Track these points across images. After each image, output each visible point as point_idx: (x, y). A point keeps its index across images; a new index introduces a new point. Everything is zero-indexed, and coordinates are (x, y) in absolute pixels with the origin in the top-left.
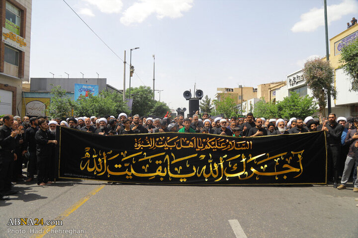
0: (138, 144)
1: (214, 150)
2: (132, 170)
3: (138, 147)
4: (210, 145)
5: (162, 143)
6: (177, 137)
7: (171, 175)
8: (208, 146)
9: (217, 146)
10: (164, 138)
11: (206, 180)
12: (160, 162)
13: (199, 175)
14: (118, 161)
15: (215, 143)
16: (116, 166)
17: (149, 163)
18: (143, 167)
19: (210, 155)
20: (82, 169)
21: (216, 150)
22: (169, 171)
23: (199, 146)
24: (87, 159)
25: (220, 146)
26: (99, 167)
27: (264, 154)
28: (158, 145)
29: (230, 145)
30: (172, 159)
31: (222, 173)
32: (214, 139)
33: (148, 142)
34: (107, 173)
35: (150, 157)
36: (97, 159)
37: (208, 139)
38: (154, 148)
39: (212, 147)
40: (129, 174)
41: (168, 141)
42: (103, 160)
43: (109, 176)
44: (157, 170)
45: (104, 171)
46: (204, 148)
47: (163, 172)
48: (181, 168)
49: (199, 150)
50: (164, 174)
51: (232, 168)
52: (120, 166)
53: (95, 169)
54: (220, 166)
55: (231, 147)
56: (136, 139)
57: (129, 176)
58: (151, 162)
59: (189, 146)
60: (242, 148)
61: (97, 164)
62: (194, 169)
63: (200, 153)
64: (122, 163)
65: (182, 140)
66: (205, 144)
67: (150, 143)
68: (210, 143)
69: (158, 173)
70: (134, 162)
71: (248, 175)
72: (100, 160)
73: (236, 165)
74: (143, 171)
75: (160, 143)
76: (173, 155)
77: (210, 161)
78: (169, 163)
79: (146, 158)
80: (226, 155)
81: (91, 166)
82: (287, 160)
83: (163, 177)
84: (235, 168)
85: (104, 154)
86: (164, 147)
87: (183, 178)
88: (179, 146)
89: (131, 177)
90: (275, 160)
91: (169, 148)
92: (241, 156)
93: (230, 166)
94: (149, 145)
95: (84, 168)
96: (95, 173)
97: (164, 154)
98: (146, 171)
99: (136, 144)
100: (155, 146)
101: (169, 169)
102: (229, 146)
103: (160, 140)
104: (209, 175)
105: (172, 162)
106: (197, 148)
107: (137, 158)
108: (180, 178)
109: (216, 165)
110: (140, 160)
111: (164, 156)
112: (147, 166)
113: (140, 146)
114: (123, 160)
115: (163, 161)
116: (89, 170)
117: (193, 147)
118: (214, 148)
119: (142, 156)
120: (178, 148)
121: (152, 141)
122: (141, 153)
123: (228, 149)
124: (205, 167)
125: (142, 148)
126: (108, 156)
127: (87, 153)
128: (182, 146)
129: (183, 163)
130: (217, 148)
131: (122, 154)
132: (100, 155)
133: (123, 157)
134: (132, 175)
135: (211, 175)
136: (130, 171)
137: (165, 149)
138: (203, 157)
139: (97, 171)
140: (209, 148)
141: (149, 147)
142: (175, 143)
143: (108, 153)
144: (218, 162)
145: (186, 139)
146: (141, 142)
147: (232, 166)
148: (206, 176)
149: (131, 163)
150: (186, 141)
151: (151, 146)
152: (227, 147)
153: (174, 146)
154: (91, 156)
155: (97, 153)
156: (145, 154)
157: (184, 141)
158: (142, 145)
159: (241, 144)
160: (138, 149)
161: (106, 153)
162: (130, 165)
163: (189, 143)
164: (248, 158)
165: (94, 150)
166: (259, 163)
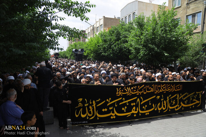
1: (164, 92)
2: (115, 111)
3: (119, 94)
5: (135, 90)
6: (143, 86)
7: (141, 112)
8: (161, 90)
10: (136, 87)
11: (159, 112)
12: (134, 104)
13: (156, 109)
14: (105, 106)
15: (165, 88)
16: (103, 110)
17: (127, 106)
18: (123, 109)
19: (163, 96)
21: (165, 92)
23: (157, 90)
24: (80, 107)
25: (168, 89)
26: (90, 113)
27: (186, 93)
28: (133, 92)
29: (173, 88)
30: (141, 101)
31: (168, 106)
32: (165, 85)
33: (126, 91)
34: (96, 116)
35: (127, 101)
36: (88, 107)
37: (161, 85)
38: (130, 94)
39: (164, 91)
40: (113, 114)
41: (139, 89)
42: (93, 107)
43: (98, 119)
44: (133, 109)
45: (94, 115)
46: (159, 91)
47: (136, 110)
48: (146, 106)
49: (156, 93)
50: (136, 112)
52: (106, 110)
53: (87, 115)
54: (167, 102)
55: (173, 90)
56: (117, 89)
57: (113, 116)
58: (128, 104)
59: (151, 91)
60: (178, 90)
61: (88, 111)
62: (154, 105)
63: (157, 95)
64: (108, 108)
65: (147, 87)
66: (160, 88)
67: (128, 91)
68: (162, 88)
69: (133, 112)
70: (116, 106)
71: (179, 107)
72: (90, 107)
74: (123, 112)
76: (141, 98)
77: (162, 100)
78: (139, 104)
79: (124, 102)
80: (171, 95)
81: (84, 113)
82: (195, 97)
83: (135, 114)
85: (94, 102)
86: (137, 93)
88: (145, 92)
89: (114, 117)
90: (190, 97)
91: (139, 93)
92: (177, 95)
94: (127, 93)
95: (78, 115)
96: (88, 118)
98: (125, 111)
99: (118, 92)
100: (131, 93)
101: (139, 108)
102: (172, 88)
105: (142, 103)
106: (155, 92)
107: (118, 102)
108: (145, 113)
109: (165, 102)
110: (120, 104)
111: (136, 99)
112: (126, 107)
114: (108, 105)
115: (136, 103)
116: (83, 116)
117: (153, 91)
118: (165, 91)
119: (122, 101)
120: (145, 93)
121: (129, 89)
122: (121, 99)
123: (172, 91)
124: (159, 104)
125: (122, 95)
126: (97, 103)
127: (80, 103)
128: (147, 91)
129: (147, 103)
130: (166, 91)
131: (107, 100)
132: (91, 103)
133: (108, 103)
134: (116, 115)
135: (162, 108)
136: (113, 112)
137: (137, 94)
138: (158, 97)
139: (88, 116)
140: (162, 91)
141: (127, 94)
142: (143, 90)
143: (97, 101)
144: (166, 100)
145: (149, 86)
146: (122, 91)
147: (173, 102)
148: (159, 109)
149: (114, 106)
150: (149, 87)
151: (128, 93)
152: (171, 90)
153: (143, 92)
154: (84, 105)
155: (88, 102)
156: (124, 99)
157: (148, 88)
158: (122, 93)
159: (177, 87)
160: (119, 95)
161: (95, 101)
162: (113, 109)
163: (151, 88)
164: (180, 96)
165: (86, 100)
166: (184, 99)
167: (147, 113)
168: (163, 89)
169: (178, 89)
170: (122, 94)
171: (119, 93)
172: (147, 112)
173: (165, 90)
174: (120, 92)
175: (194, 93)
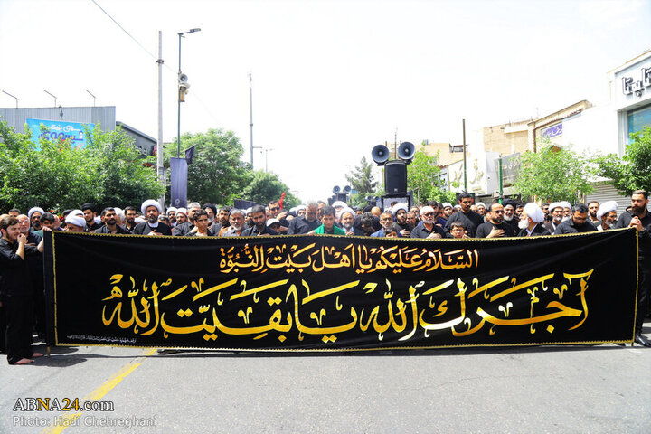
0: (227, 260)
1: (395, 272)
2: (216, 319)
3: (227, 268)
4: (387, 262)
5: (280, 258)
6: (313, 245)
7: (302, 328)
8: (383, 263)
9: (401, 263)
10: (284, 246)
11: (381, 338)
12: (278, 301)
13: (364, 328)
14: (185, 301)
15: (398, 256)
16: (181, 313)
17: (253, 305)
18: (241, 314)
19: (388, 283)
20: (107, 323)
21: (400, 271)
22: (297, 319)
23: (364, 263)
24: (116, 300)
25: (409, 262)
26: (143, 318)
27: (507, 279)
28: (272, 262)
29: (432, 258)
30: (302, 293)
31: (415, 322)
32: (396, 247)
33: (250, 257)
34: (160, 329)
35: (255, 291)
36: (138, 299)
38: (263, 269)
39: (392, 266)
40: (211, 329)
41: (295, 255)
42: (151, 302)
43: (166, 337)
44: (272, 319)
45: (154, 325)
47: (284, 322)
48: (323, 312)
49: (363, 271)
50: (287, 328)
51: (435, 310)
52: (189, 313)
53: (135, 323)
54: (409, 306)
55: (433, 264)
56: (222, 250)
57: (210, 334)
58: (256, 301)
59: (341, 264)
60: (457, 266)
61: (138, 311)
62: (353, 313)
63: (366, 278)
64: (194, 307)
65: (326, 252)
66: (376, 258)
67: (254, 257)
68: (387, 256)
69: (274, 325)
70: (220, 303)
71: (473, 327)
72: (144, 302)
73: (445, 303)
74: (240, 323)
75: (276, 259)
76: (304, 283)
77: (388, 296)
78: (296, 303)
79: (246, 293)
80: (423, 283)
81: (126, 317)
82: (556, 291)
83: (284, 334)
84: (443, 309)
85: (155, 287)
86: (285, 268)
87: (330, 334)
88: (319, 265)
89: (214, 337)
90: (529, 291)
91: (297, 269)
92: (455, 284)
93: (432, 306)
94: (252, 264)
95: (110, 321)
96: (136, 332)
97: (285, 282)
98: (247, 321)
99: (223, 261)
100: (265, 266)
101: (296, 315)
102: (429, 260)
103: (276, 253)
104: (386, 327)
105: (305, 301)
106: (358, 267)
107: (226, 293)
108: (322, 336)
109: (400, 304)
110: (234, 297)
111: (287, 287)
112: (250, 310)
113: (231, 264)
114: (196, 298)
115: (283, 298)
116: (123, 325)
117: (348, 265)
118: (396, 268)
120: (316, 270)
121: (259, 253)
122: (234, 282)
123: (427, 268)
124: (376, 311)
125: (236, 270)
126: (164, 291)
127: (116, 289)
128: (324, 264)
129: (327, 302)
130: (402, 267)
131: (194, 284)
132: (145, 289)
133: (195, 292)
134: (217, 331)
135: (391, 325)
136: (211, 323)
137: (288, 271)
138: (372, 286)
139: (138, 327)
140: (385, 267)
141: (253, 268)
142: (310, 259)
143: (163, 284)
144: (406, 297)
145: (333, 248)
146: (235, 257)
147: (437, 307)
148: (383, 328)
149: (214, 305)
150: (334, 252)
151: (256, 265)
152: (424, 263)
153: (309, 264)
154: (125, 294)
155: (139, 286)
156: (244, 283)
157: (330, 253)
158: (237, 264)
159: (454, 257)
160: (228, 271)
161: (158, 284)
162: (211, 310)
163: (341, 257)
164: (471, 288)
165: (132, 279)
166: (494, 298)
167: (329, 335)
168: (388, 259)
169: (460, 262)
170: (236, 267)
171: (229, 265)
173: (399, 265)
174: (230, 261)
175: (551, 276)
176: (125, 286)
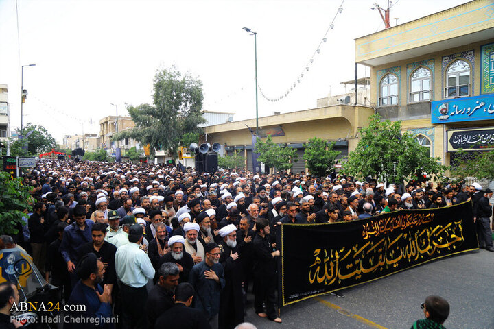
0: (365, 231)
2: (361, 266)
3: (366, 236)
4: (409, 223)
5: (383, 227)
6: (390, 218)
7: (387, 262)
10: (383, 220)
11: (409, 261)
12: (381, 250)
13: (404, 257)
14: (350, 259)
15: (411, 219)
16: (348, 266)
17: (374, 254)
18: (370, 260)
19: (410, 233)
20: (312, 281)
21: (412, 226)
22: (386, 258)
23: (403, 224)
24: (317, 265)
25: (414, 221)
26: (330, 273)
27: (439, 226)
28: (381, 229)
29: (420, 219)
30: (388, 243)
31: (418, 250)
32: (411, 214)
33: (374, 228)
34: (338, 278)
35: (375, 247)
36: (328, 263)
37: (407, 215)
38: (379, 234)
40: (359, 272)
41: (386, 224)
42: (335, 263)
43: (339, 282)
44: (379, 259)
45: (335, 276)
46: (405, 225)
47: (382, 260)
48: (393, 252)
50: (383, 263)
51: (422, 244)
52: (351, 265)
53: (326, 277)
54: (416, 242)
55: (420, 221)
56: (364, 226)
58: (375, 252)
59: (398, 226)
60: (426, 222)
61: (328, 270)
62: (401, 250)
63: (404, 232)
64: (354, 261)
65: (393, 220)
66: (406, 221)
68: (408, 219)
69: (380, 263)
70: (363, 256)
71: (433, 250)
72: (331, 264)
73: (424, 240)
74: (370, 266)
76: (389, 238)
77: (410, 239)
78: (386, 249)
79: (372, 248)
80: (419, 231)
81: (321, 275)
82: (453, 230)
83: (382, 267)
84: (424, 243)
85: (337, 253)
86: (384, 231)
88: (392, 228)
89: (360, 276)
90: (446, 231)
91: (387, 231)
92: (426, 231)
94: (375, 232)
96: (326, 283)
97: (383, 239)
98: (372, 264)
100: (380, 232)
101: (386, 256)
105: (388, 247)
106: (402, 227)
107: (365, 250)
108: (393, 264)
109: (413, 243)
110: (368, 252)
111: (384, 242)
112: (373, 257)
113: (367, 233)
114: (354, 256)
115: (383, 248)
116: (320, 280)
119: (369, 247)
120: (392, 230)
121: (376, 226)
122: (368, 243)
124: (407, 247)
125: (369, 237)
126: (341, 256)
127: (318, 259)
128: (394, 227)
129: (393, 247)
131: (354, 248)
132: (332, 256)
133: (354, 253)
134: (362, 273)
135: (412, 254)
136: (359, 269)
137: (385, 233)
138: (406, 235)
139: (327, 280)
140: (408, 225)
141: (375, 234)
142: (390, 225)
143: (341, 251)
144: (414, 239)
145: (395, 219)
146: (368, 229)
147: (422, 241)
148: (409, 256)
149: (361, 258)
151: (377, 232)
152: (418, 221)
153: (390, 228)
154: (322, 260)
155: (329, 255)
156: (372, 243)
157: (395, 221)
158: (369, 233)
159: (427, 218)
160: (366, 238)
161: (338, 252)
162: (359, 262)
163: (397, 222)
164: (430, 232)
165: (325, 251)
166: (437, 235)
168: (409, 221)
169: (428, 220)
170: (369, 235)
172: (395, 263)
173: (412, 223)
175: (451, 224)
176: (322, 255)
